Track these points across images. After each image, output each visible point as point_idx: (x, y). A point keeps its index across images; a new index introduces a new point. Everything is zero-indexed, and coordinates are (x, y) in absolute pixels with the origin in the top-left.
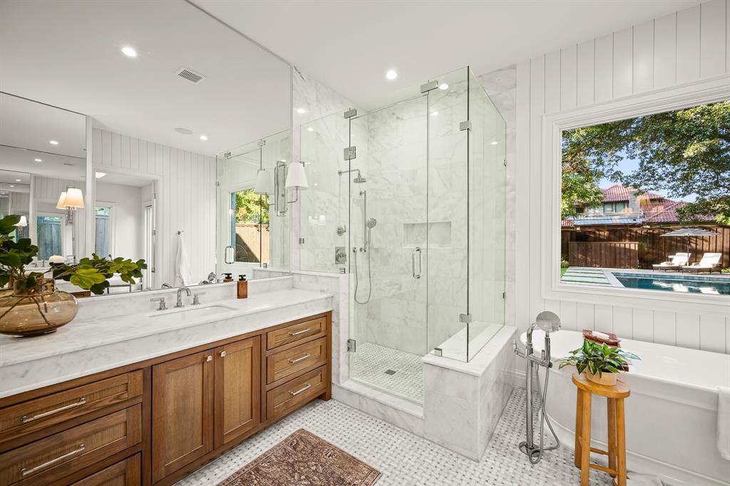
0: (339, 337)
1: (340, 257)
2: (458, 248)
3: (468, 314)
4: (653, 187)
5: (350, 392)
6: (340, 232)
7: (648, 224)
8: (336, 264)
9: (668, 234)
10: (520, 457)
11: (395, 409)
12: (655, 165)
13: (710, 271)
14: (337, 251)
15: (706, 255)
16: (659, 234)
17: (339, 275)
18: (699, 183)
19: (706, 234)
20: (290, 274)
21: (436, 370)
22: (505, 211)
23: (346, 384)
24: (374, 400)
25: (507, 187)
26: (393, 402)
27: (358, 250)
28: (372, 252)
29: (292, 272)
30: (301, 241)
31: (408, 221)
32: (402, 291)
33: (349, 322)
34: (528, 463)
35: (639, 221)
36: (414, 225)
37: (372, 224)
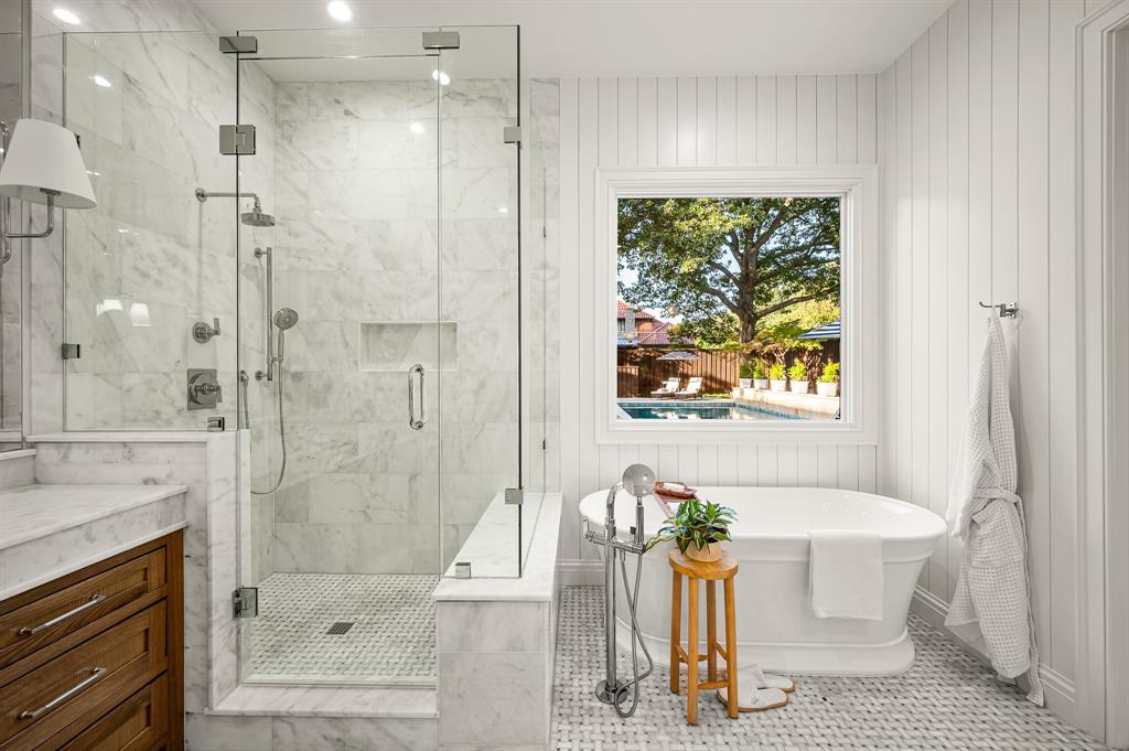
0: (208, 592)
1: (201, 391)
2: (468, 370)
3: (520, 487)
4: (649, 304)
5: (243, 719)
6: (202, 334)
7: (643, 346)
8: (189, 409)
9: (663, 358)
10: (603, 712)
11: (371, 719)
12: (651, 279)
13: (695, 396)
14: (192, 380)
15: (692, 379)
16: (655, 357)
17: (203, 436)
18: (684, 304)
19: (691, 358)
20: (23, 444)
21: (463, 610)
22: (545, 310)
23: (229, 702)
24: (314, 716)
25: (548, 272)
26: (366, 704)
27: (251, 376)
28: (288, 382)
29: (31, 439)
30: (68, 351)
31: (369, 319)
32: (361, 455)
33: (238, 548)
34: (616, 719)
35: (635, 343)
36: (381, 327)
37: (288, 320)
